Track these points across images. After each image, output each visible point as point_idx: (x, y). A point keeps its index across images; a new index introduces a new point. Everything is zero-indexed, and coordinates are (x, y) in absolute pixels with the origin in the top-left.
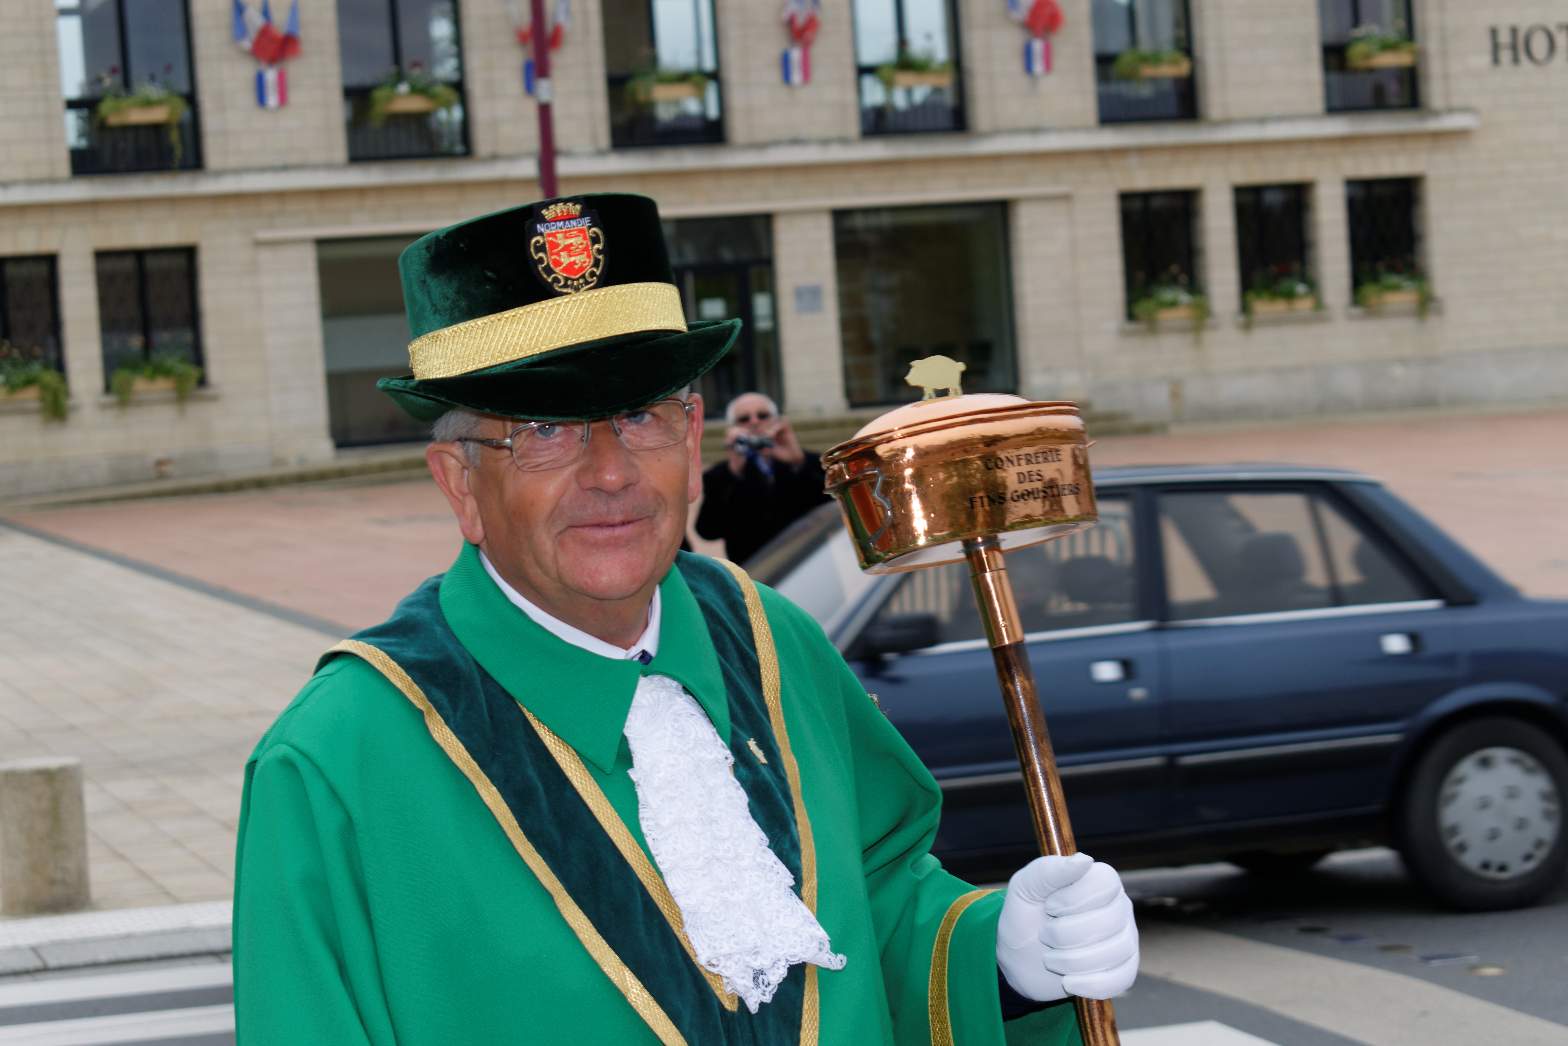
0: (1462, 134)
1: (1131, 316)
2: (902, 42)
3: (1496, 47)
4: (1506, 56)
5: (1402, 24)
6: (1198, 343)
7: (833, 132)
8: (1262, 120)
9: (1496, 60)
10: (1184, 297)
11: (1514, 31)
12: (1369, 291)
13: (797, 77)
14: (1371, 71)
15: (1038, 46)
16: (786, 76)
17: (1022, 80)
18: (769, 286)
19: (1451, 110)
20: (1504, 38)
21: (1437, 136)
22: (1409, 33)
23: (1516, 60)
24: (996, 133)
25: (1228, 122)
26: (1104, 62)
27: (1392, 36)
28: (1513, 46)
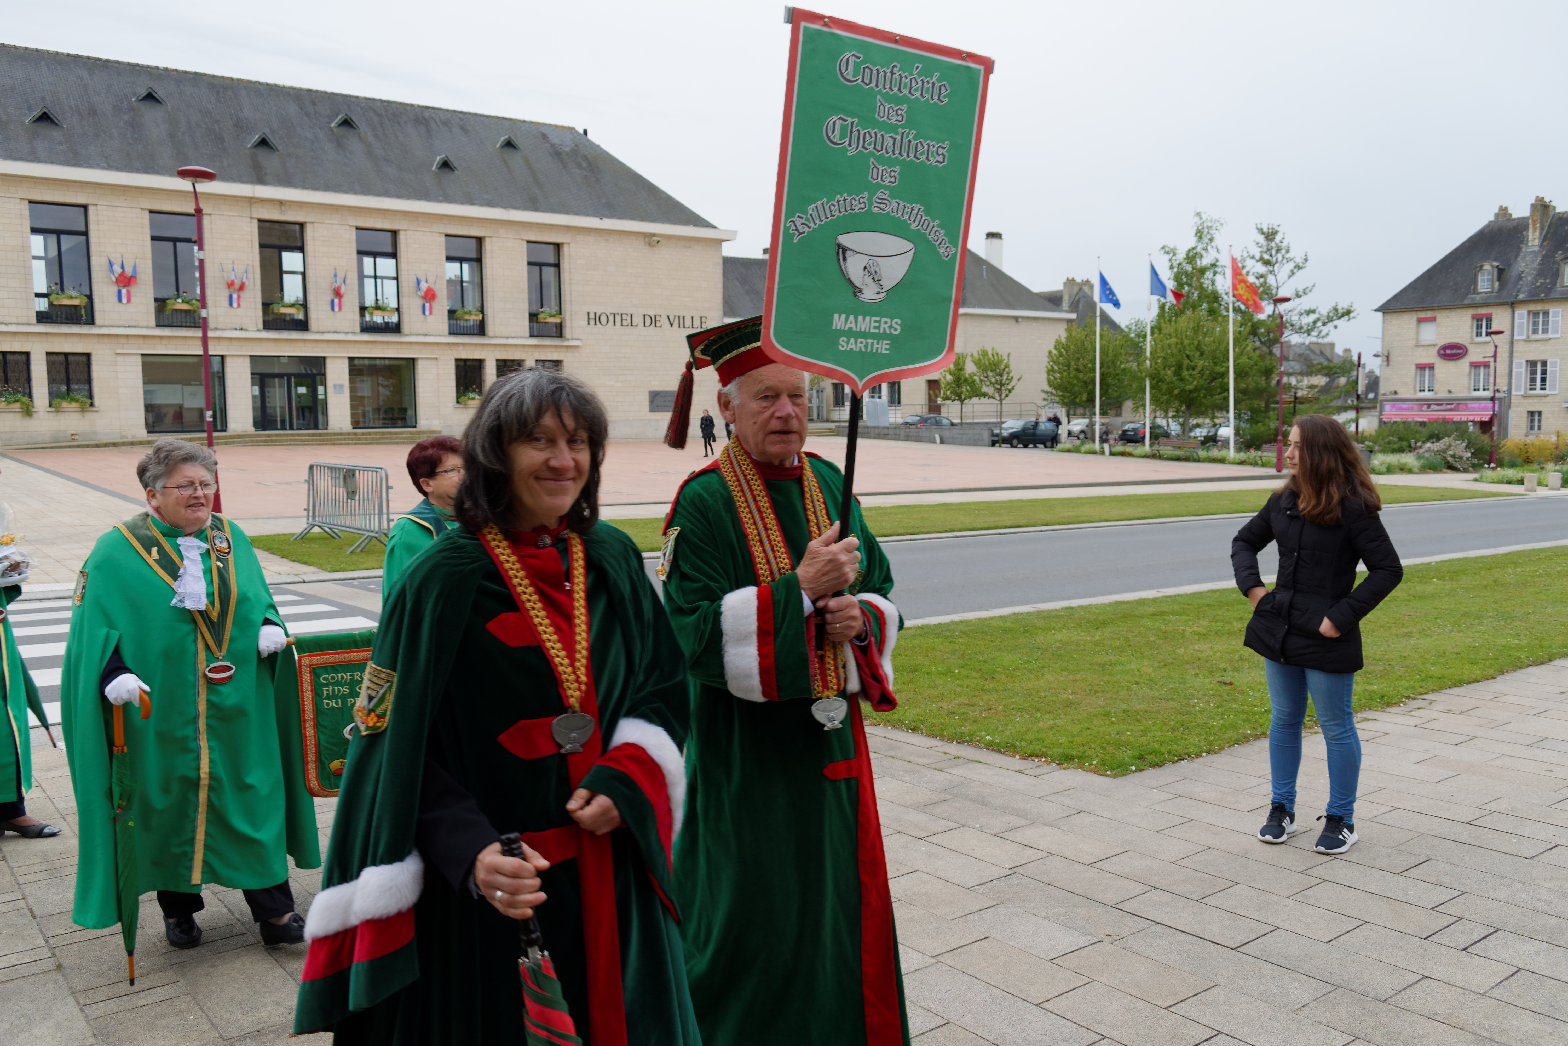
0: (577, 347)
1: (458, 402)
2: (377, 300)
3: (589, 319)
4: (592, 322)
5: (557, 308)
7: (350, 330)
8: (507, 338)
9: (588, 324)
10: (477, 397)
11: (595, 314)
13: (336, 309)
14: (546, 323)
15: (427, 305)
16: (333, 309)
17: (422, 316)
18: (324, 383)
19: (572, 339)
20: (592, 316)
21: (567, 347)
22: (560, 312)
23: (595, 324)
24: (411, 334)
25: (495, 337)
26: (451, 313)
27: (554, 312)
28: (595, 319)
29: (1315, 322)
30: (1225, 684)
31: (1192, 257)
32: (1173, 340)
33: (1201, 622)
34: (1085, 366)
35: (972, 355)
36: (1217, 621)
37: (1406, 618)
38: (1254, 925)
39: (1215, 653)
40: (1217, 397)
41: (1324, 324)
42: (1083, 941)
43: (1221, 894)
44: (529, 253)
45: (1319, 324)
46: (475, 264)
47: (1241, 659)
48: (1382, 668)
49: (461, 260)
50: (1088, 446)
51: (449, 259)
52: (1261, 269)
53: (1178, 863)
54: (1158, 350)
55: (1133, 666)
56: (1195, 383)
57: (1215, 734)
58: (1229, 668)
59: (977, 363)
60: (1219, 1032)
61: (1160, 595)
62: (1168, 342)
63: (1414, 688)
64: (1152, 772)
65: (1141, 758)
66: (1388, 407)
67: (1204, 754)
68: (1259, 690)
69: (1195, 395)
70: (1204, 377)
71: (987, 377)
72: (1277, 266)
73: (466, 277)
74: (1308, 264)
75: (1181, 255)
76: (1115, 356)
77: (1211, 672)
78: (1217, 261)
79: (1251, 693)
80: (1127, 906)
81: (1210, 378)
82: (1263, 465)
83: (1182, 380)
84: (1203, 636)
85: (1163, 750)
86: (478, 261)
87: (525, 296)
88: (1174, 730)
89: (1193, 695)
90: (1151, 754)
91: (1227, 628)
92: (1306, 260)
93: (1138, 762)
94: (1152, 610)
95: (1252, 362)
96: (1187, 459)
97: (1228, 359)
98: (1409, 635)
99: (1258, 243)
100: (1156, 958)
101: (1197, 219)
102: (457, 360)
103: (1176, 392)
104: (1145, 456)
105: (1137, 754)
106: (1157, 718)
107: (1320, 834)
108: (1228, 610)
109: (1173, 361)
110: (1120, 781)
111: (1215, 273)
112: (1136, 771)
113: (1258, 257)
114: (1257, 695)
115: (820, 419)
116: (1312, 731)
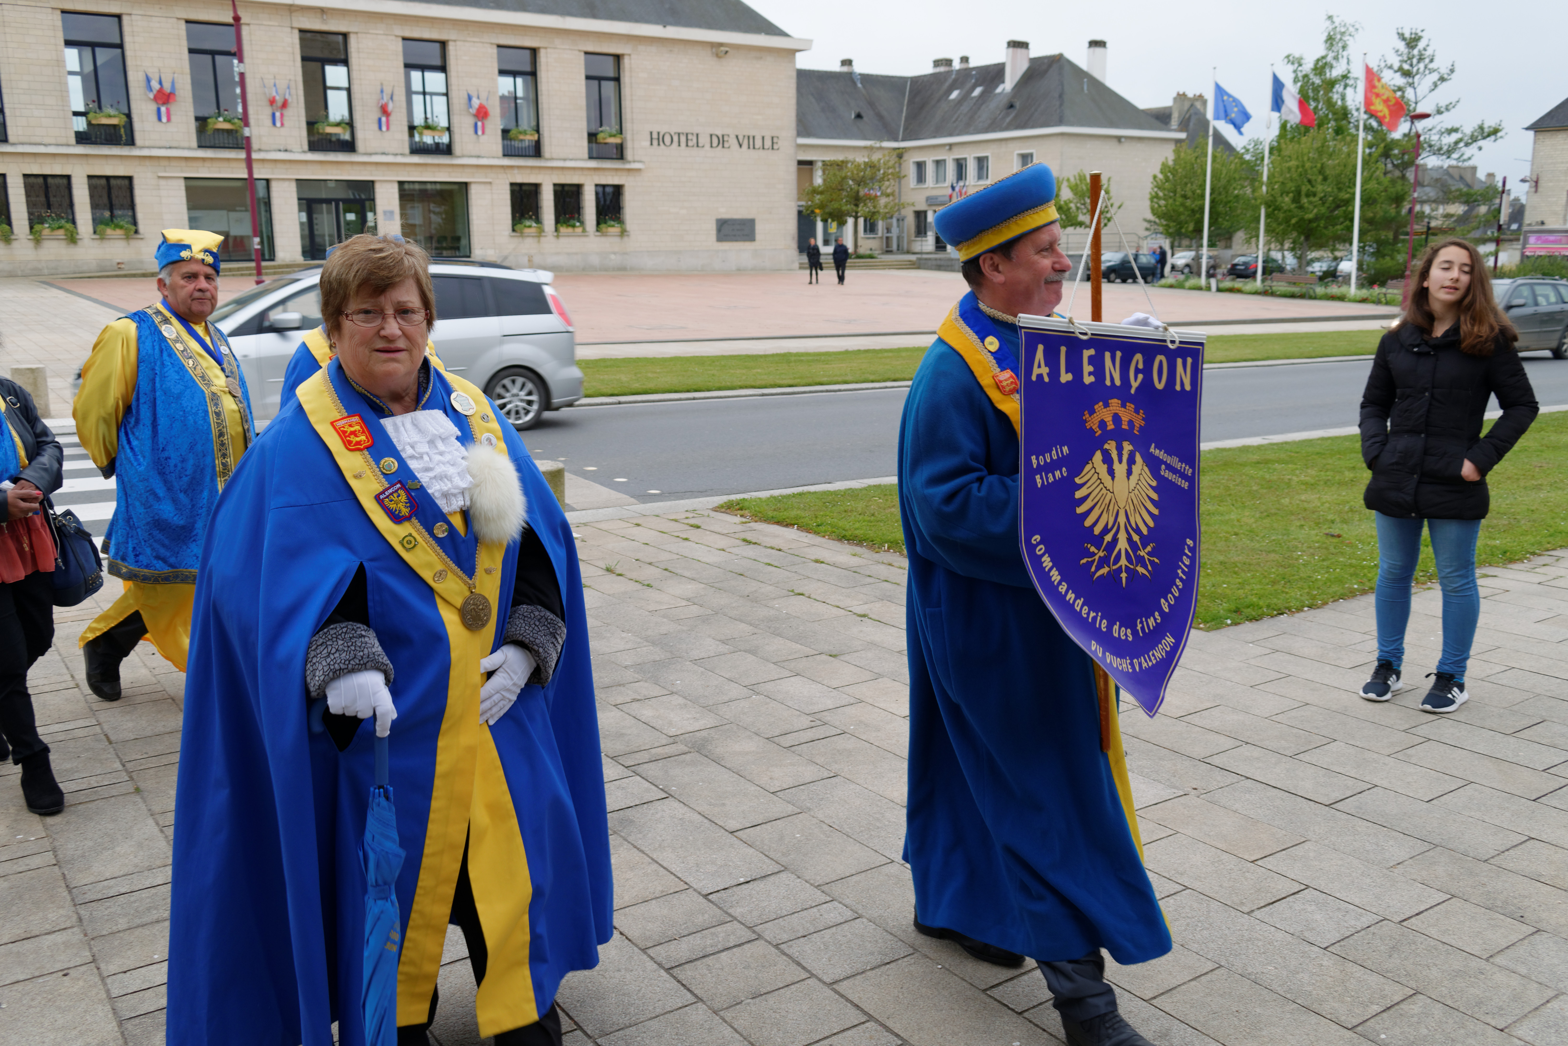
0: (639, 170)
1: (514, 230)
2: (426, 118)
3: (652, 139)
4: (655, 142)
5: (618, 127)
6: (539, 242)
7: (399, 152)
8: (565, 160)
9: (652, 144)
10: (534, 224)
11: (659, 133)
12: (603, 226)
13: (384, 128)
14: (606, 144)
15: (479, 124)
16: (380, 128)
17: (474, 136)
18: (373, 210)
19: (634, 162)
20: (655, 136)
21: (629, 170)
22: (621, 131)
23: (659, 144)
24: (463, 156)
25: (552, 159)
26: (505, 132)
27: (614, 132)
28: (657, 139)
29: (1456, 143)
30: (1333, 536)
31: (1321, 67)
32: (1293, 163)
33: (1309, 471)
34: (1194, 192)
35: (1068, 180)
36: (1327, 470)
37: (1537, 469)
38: (1350, 782)
39: (1323, 504)
40: (1339, 227)
41: (1467, 145)
42: (1168, 793)
43: (1317, 750)
44: (587, 65)
45: (1461, 144)
46: (529, 78)
47: (1351, 510)
48: (1506, 522)
49: (514, 74)
50: (1192, 282)
51: (502, 72)
52: (1399, 80)
53: (1272, 718)
54: (1276, 175)
55: (1233, 516)
56: (1315, 211)
57: (1318, 588)
58: (1338, 520)
59: (1074, 189)
60: (1308, 887)
61: (1265, 442)
62: (1287, 165)
63: (1540, 543)
64: (1248, 626)
65: (1237, 611)
66: (1532, 239)
67: (1306, 609)
68: (1369, 543)
69: (1315, 225)
70: (1327, 205)
71: (1084, 204)
72: (1417, 77)
73: (520, 93)
74: (1453, 76)
75: (1308, 66)
76: (1229, 181)
77: (1317, 524)
78: (1349, 72)
79: (1360, 546)
80: (1216, 760)
81: (1333, 206)
82: (1387, 303)
83: (1301, 207)
84: (1311, 486)
85: (1261, 603)
86: (532, 74)
87: (583, 114)
88: (1274, 583)
89: (1296, 547)
90: (1248, 607)
91: (1337, 478)
92: (1452, 71)
93: (1234, 615)
94: (1256, 457)
95: (1382, 188)
96: (1302, 296)
97: (1354, 185)
98: (1539, 488)
99: (1397, 51)
100: (1245, 812)
101: (1328, 23)
102: (512, 184)
103: (1293, 221)
104: (1256, 293)
105: (1233, 607)
106: (1257, 571)
107: (1427, 692)
108: (1340, 459)
109: (1291, 186)
110: (1213, 635)
111: (1346, 86)
112: (1231, 625)
113: (1396, 66)
114: (1366, 548)
115: (900, 250)
116: (1425, 587)
